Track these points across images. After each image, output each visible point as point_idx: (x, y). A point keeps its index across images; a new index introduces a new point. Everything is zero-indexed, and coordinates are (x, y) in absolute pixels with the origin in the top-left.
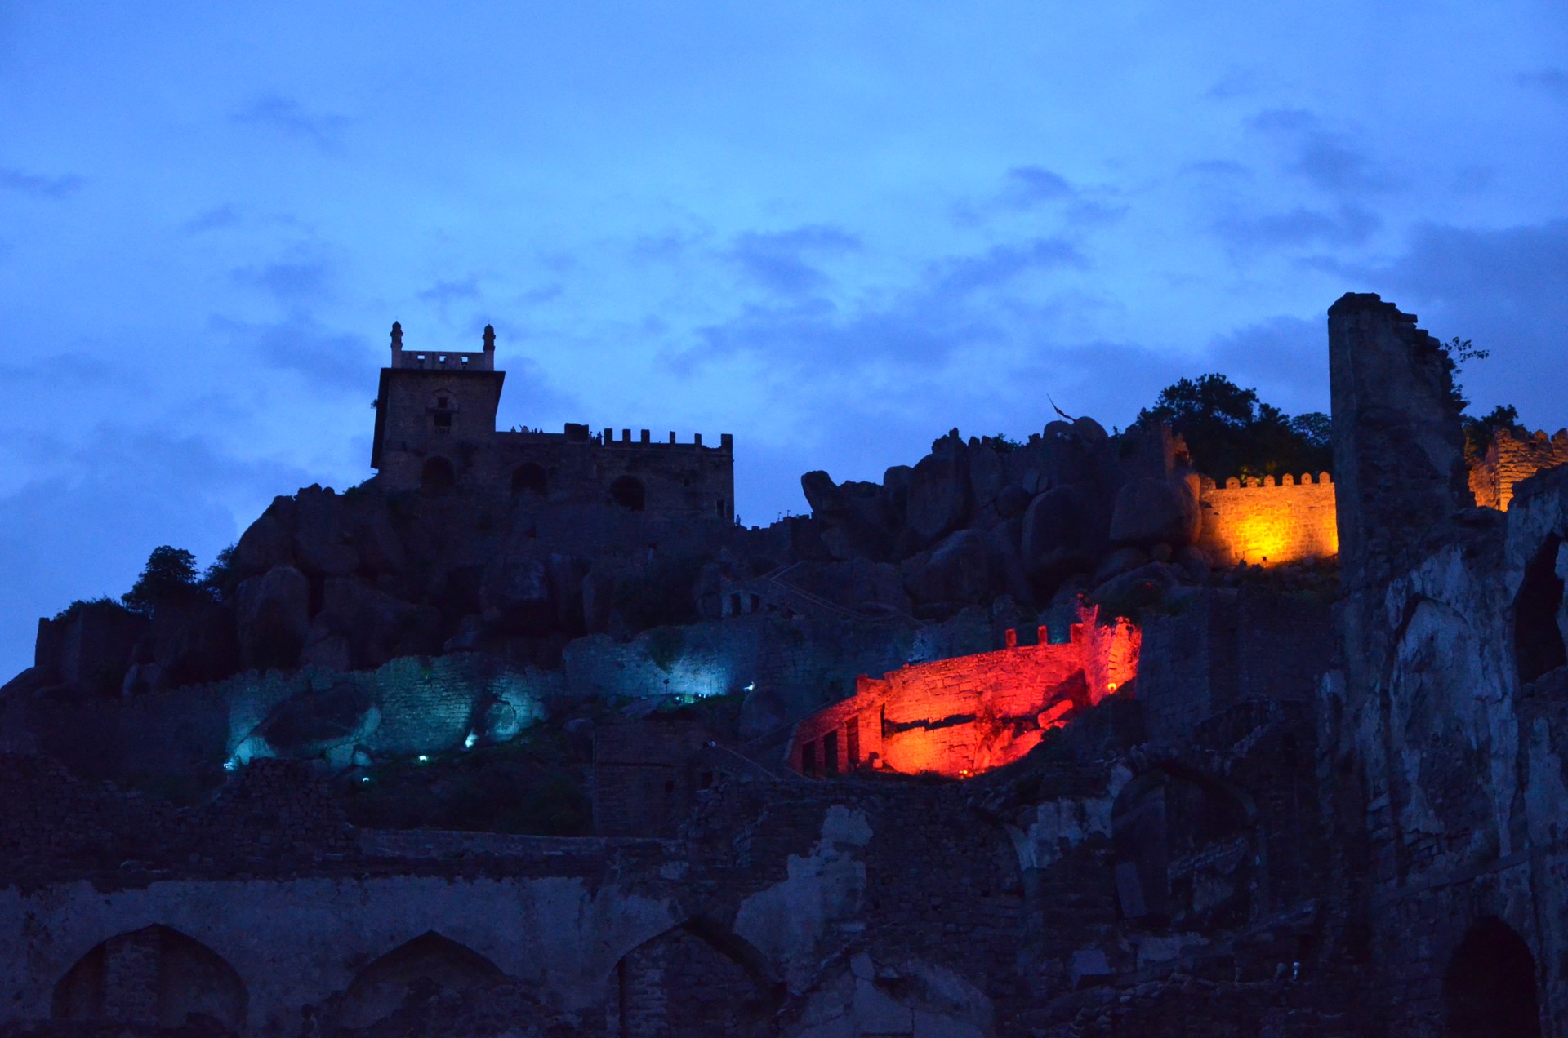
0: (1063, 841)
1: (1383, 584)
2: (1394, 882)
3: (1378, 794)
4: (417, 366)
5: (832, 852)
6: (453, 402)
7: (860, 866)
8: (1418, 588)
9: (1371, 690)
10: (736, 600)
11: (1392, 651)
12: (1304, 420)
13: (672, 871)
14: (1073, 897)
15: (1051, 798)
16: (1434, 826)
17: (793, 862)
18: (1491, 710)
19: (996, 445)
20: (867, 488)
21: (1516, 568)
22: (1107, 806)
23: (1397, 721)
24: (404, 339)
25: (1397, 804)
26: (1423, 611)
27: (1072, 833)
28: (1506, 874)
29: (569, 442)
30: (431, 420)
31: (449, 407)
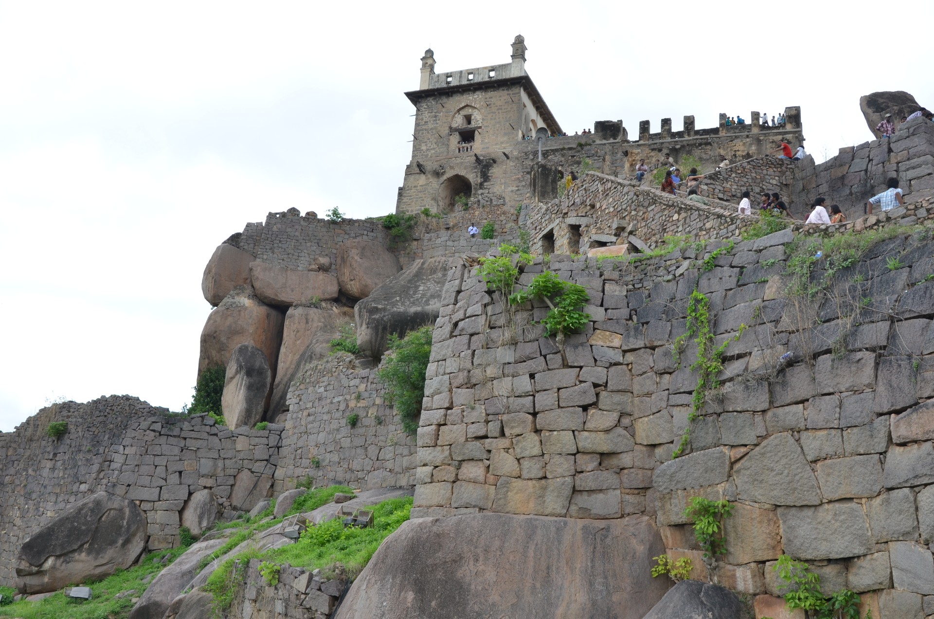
6: (477, 118)
24: (435, 62)
29: (598, 142)
30: (455, 139)
31: (473, 124)
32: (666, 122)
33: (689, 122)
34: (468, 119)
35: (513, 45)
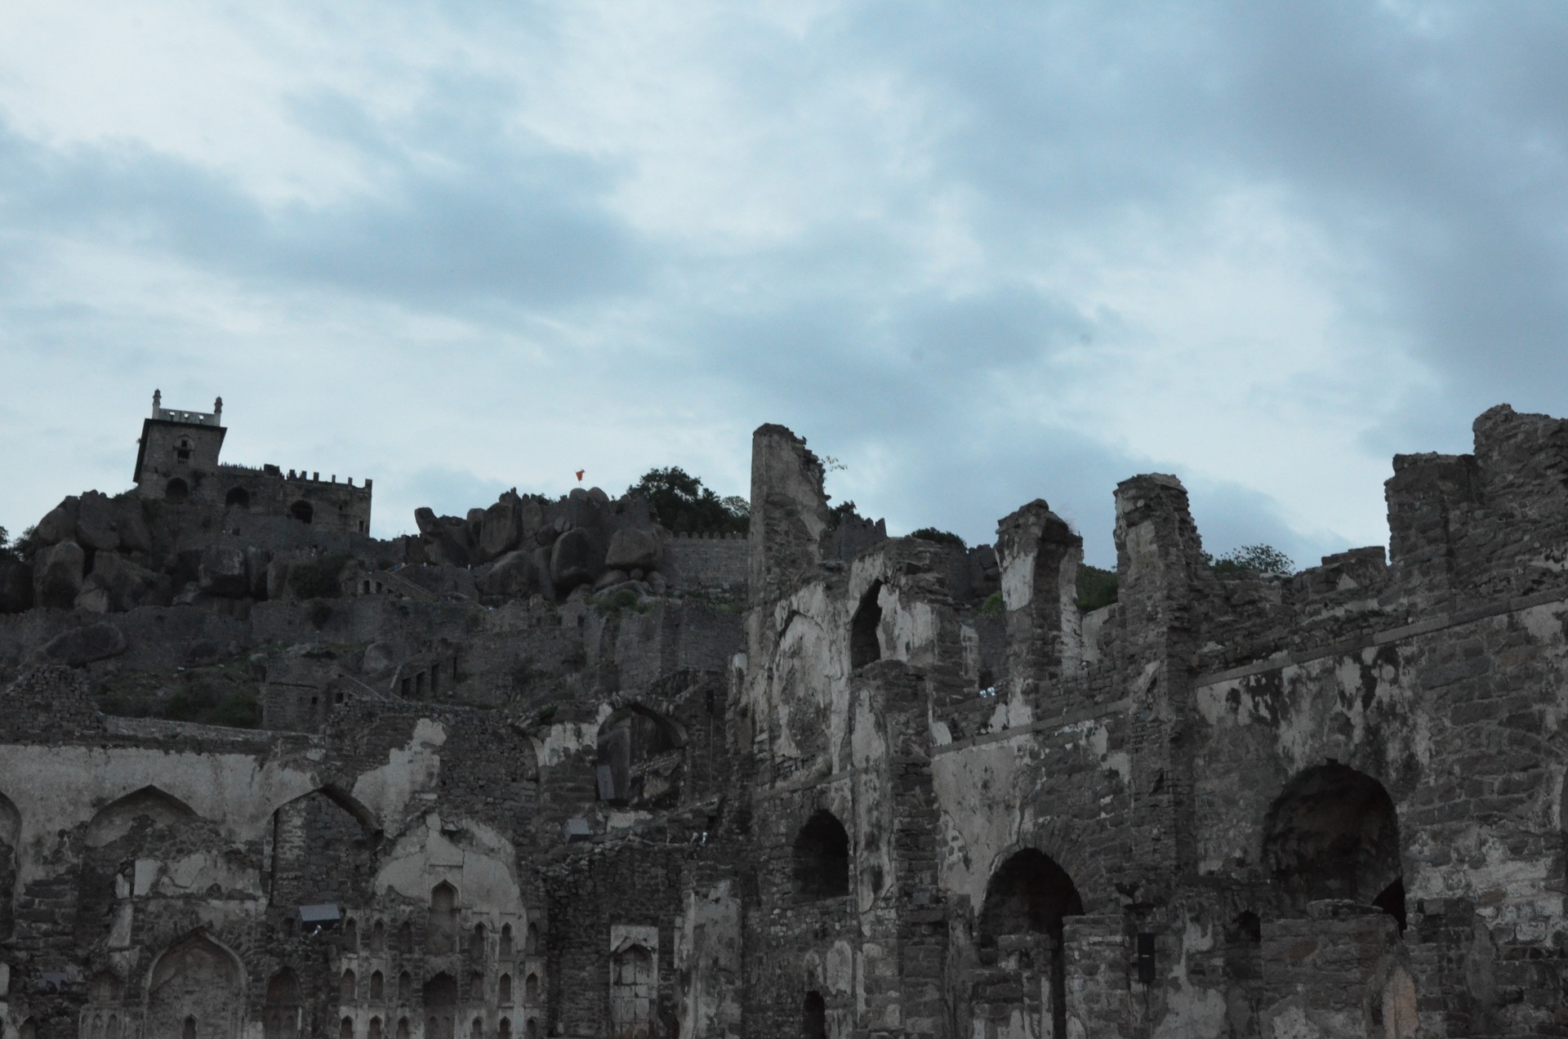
0: (566, 750)
1: (775, 601)
2: (768, 786)
3: (762, 731)
4: (169, 419)
5: (419, 748)
6: (191, 444)
7: (437, 758)
8: (795, 607)
9: (763, 667)
10: (367, 584)
11: (777, 644)
12: (730, 500)
13: (314, 755)
14: (570, 785)
15: (561, 722)
16: (793, 752)
17: (394, 753)
18: (833, 684)
19: (540, 500)
20: (456, 521)
21: (855, 599)
22: (595, 729)
23: (777, 687)
24: (161, 401)
25: (773, 739)
26: (796, 619)
27: (573, 745)
28: (835, 785)
29: (266, 476)
30: (175, 454)
31: (188, 447)
32: (304, 473)
33: (316, 475)
34: (184, 443)
35: (216, 404)
